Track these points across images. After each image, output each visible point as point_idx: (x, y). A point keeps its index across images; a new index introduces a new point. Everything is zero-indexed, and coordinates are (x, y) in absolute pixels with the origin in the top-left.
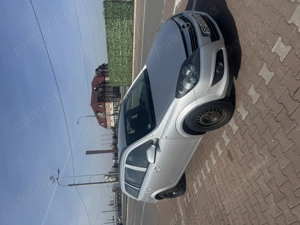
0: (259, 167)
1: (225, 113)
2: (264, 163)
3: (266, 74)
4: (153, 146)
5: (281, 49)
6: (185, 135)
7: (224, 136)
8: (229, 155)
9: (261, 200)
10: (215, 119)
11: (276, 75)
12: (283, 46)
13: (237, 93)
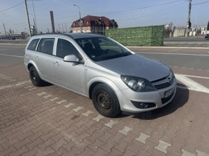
0: (73, 139)
1: (108, 111)
2: (77, 143)
3: (143, 138)
4: (78, 60)
5: (163, 146)
6: (89, 84)
7: (89, 112)
8: (76, 117)
9: (47, 143)
10: (103, 105)
11: (144, 145)
12: (165, 147)
13: (123, 119)
